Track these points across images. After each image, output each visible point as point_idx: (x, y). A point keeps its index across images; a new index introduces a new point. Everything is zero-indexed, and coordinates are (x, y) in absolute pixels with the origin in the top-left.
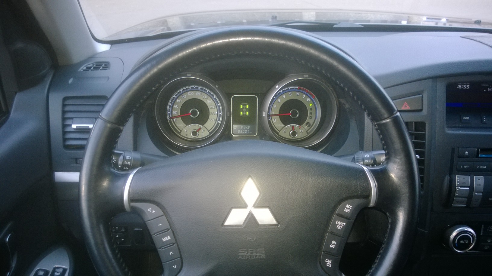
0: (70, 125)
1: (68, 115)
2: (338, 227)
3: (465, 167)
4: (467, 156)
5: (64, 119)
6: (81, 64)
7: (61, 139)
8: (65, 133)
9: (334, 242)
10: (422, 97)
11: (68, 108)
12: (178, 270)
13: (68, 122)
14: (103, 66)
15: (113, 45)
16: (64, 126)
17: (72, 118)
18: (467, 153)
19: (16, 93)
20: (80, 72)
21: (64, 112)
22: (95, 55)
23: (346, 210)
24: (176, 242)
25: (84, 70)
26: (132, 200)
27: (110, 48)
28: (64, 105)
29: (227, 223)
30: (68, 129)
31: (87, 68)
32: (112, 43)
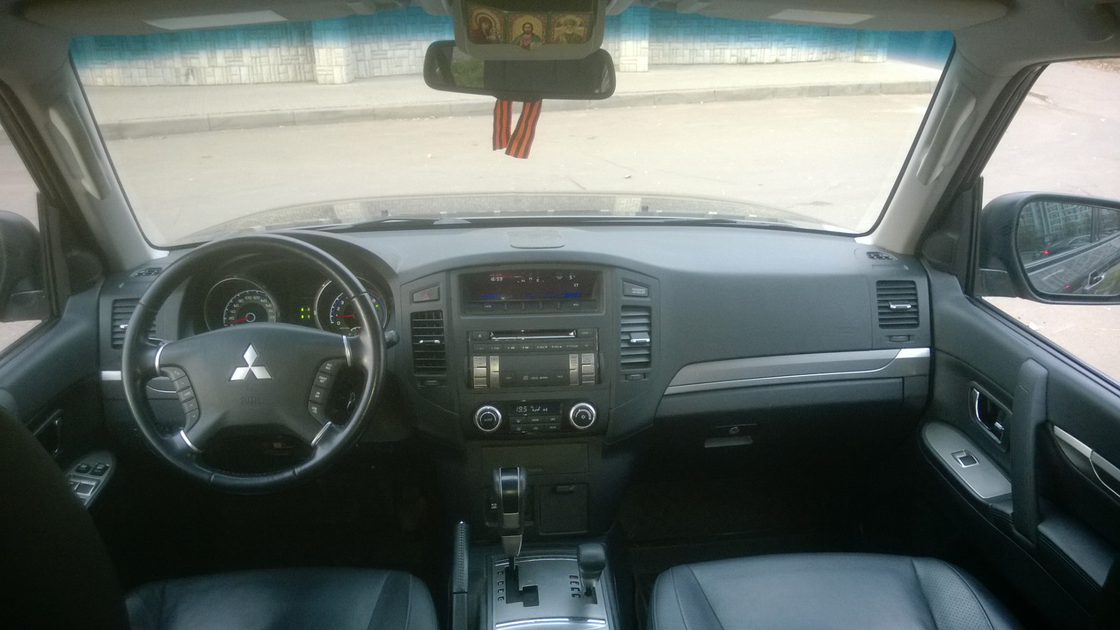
0: (119, 326)
1: (117, 317)
2: (321, 381)
3: (480, 349)
4: (480, 339)
5: (113, 320)
6: (132, 271)
7: (110, 333)
8: (113, 333)
9: (319, 393)
10: (439, 288)
11: (117, 311)
12: (196, 420)
13: (117, 323)
14: (156, 271)
15: (172, 252)
16: (114, 327)
17: (119, 320)
18: (480, 336)
19: (68, 296)
20: (132, 278)
21: (113, 314)
22: (150, 261)
23: (327, 368)
24: (196, 397)
25: (136, 276)
26: (161, 366)
27: (169, 255)
28: (114, 308)
29: (232, 379)
30: (117, 330)
31: (139, 274)
32: (170, 249)
